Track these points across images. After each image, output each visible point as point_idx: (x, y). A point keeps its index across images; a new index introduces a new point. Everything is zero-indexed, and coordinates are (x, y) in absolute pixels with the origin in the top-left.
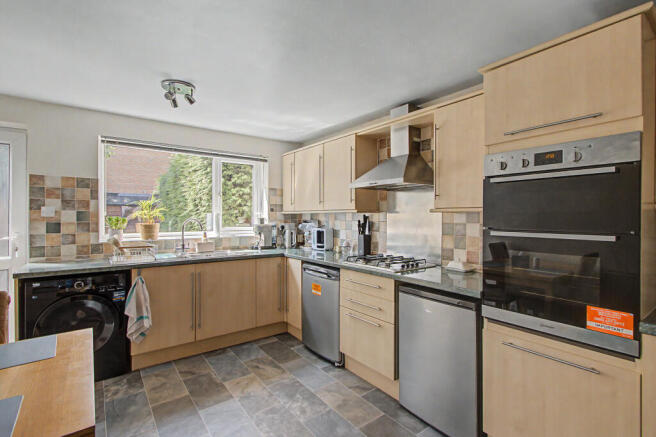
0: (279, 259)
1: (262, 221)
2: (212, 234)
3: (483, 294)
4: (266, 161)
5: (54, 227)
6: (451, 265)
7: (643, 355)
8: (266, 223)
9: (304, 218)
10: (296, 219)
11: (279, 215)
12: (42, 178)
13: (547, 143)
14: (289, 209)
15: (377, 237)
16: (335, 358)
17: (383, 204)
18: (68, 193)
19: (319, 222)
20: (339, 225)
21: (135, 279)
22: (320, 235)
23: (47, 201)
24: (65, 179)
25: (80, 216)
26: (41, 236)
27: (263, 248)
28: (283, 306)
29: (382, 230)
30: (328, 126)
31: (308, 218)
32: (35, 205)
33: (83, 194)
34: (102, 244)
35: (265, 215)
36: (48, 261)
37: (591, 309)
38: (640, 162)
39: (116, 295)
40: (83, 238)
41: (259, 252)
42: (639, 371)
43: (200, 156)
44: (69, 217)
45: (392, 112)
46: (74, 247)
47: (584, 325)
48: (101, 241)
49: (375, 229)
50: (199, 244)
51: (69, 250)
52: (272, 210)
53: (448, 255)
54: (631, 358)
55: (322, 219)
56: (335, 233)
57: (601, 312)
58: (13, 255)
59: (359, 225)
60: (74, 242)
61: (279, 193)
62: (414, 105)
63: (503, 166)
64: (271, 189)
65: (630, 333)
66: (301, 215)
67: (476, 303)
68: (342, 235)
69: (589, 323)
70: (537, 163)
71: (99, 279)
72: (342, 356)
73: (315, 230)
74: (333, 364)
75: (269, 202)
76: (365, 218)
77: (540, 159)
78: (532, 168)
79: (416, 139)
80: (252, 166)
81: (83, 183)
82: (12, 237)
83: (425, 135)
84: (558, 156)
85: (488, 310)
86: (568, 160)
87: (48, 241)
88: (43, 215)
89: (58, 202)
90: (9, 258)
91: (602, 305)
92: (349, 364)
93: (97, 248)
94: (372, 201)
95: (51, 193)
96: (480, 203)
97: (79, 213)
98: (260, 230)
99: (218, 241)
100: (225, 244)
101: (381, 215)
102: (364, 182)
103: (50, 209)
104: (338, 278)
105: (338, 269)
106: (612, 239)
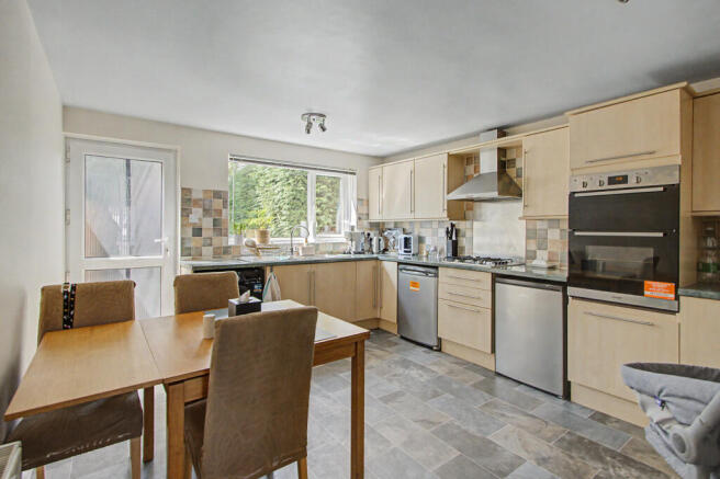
0: (373, 263)
1: (352, 228)
2: (311, 240)
3: (568, 278)
4: (354, 174)
5: (198, 232)
6: (535, 263)
7: (681, 311)
8: (356, 230)
9: (386, 226)
10: (380, 227)
11: (365, 223)
12: (189, 190)
13: (617, 169)
14: (375, 217)
15: (463, 242)
16: (433, 342)
17: (469, 213)
18: (207, 202)
19: (404, 230)
20: (426, 233)
21: (269, 274)
22: (407, 241)
23: (194, 210)
24: (205, 191)
25: (216, 223)
26: (189, 239)
27: (355, 253)
28: (377, 303)
29: (468, 234)
30: (417, 144)
31: (392, 226)
32: (186, 213)
33: (218, 203)
34: (230, 247)
35: (354, 223)
36: (193, 259)
37: (647, 283)
38: (679, 185)
39: (256, 287)
40: (217, 241)
41: (353, 256)
42: (678, 321)
43: (282, 168)
44: (207, 223)
45: (482, 134)
46: (211, 248)
47: (643, 294)
48: (230, 244)
49: (460, 234)
50: (303, 249)
51: (208, 251)
52: (359, 219)
53: (531, 256)
54: (673, 313)
55: (407, 227)
56: (421, 240)
57: (654, 284)
58: (166, 254)
59: (447, 232)
60: (211, 245)
61: (365, 203)
62: (502, 132)
63: (585, 185)
64: (358, 200)
65: (673, 296)
66: (384, 223)
67: (563, 286)
68: (428, 241)
69: (646, 293)
70: (609, 184)
71: (249, 273)
72: (440, 340)
73: (402, 236)
74: (430, 348)
75: (357, 210)
76: (453, 226)
77: (612, 180)
78: (606, 186)
79: (503, 159)
80: (339, 179)
81: (217, 194)
82: (165, 239)
83: (510, 156)
84: (625, 179)
85: (571, 291)
86: (632, 182)
87: (194, 243)
88: (191, 221)
89: (201, 210)
90: (161, 257)
91: (655, 280)
92: (446, 348)
93: (226, 250)
94: (460, 211)
95: (196, 203)
96: (567, 212)
97: (215, 220)
98: (352, 237)
99: (317, 246)
100: (322, 249)
101: (468, 223)
102: (457, 195)
103: (196, 216)
104: (436, 275)
105: (436, 268)
106: (661, 235)
